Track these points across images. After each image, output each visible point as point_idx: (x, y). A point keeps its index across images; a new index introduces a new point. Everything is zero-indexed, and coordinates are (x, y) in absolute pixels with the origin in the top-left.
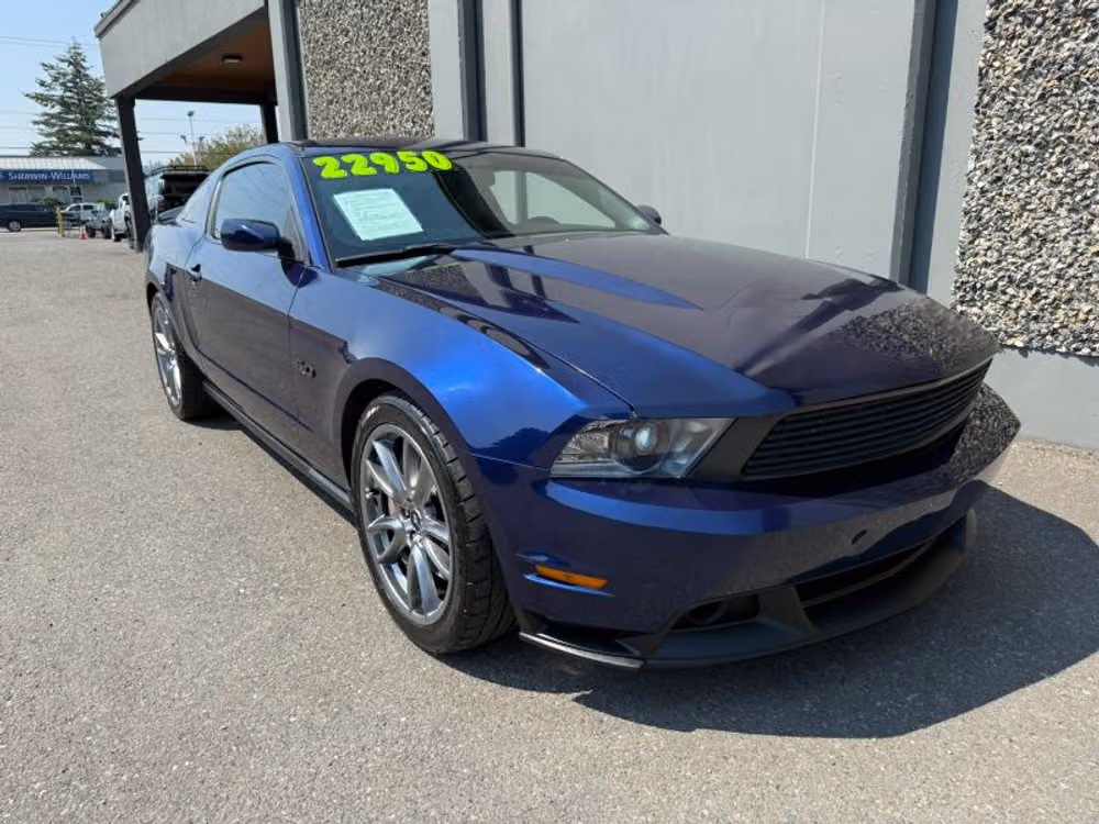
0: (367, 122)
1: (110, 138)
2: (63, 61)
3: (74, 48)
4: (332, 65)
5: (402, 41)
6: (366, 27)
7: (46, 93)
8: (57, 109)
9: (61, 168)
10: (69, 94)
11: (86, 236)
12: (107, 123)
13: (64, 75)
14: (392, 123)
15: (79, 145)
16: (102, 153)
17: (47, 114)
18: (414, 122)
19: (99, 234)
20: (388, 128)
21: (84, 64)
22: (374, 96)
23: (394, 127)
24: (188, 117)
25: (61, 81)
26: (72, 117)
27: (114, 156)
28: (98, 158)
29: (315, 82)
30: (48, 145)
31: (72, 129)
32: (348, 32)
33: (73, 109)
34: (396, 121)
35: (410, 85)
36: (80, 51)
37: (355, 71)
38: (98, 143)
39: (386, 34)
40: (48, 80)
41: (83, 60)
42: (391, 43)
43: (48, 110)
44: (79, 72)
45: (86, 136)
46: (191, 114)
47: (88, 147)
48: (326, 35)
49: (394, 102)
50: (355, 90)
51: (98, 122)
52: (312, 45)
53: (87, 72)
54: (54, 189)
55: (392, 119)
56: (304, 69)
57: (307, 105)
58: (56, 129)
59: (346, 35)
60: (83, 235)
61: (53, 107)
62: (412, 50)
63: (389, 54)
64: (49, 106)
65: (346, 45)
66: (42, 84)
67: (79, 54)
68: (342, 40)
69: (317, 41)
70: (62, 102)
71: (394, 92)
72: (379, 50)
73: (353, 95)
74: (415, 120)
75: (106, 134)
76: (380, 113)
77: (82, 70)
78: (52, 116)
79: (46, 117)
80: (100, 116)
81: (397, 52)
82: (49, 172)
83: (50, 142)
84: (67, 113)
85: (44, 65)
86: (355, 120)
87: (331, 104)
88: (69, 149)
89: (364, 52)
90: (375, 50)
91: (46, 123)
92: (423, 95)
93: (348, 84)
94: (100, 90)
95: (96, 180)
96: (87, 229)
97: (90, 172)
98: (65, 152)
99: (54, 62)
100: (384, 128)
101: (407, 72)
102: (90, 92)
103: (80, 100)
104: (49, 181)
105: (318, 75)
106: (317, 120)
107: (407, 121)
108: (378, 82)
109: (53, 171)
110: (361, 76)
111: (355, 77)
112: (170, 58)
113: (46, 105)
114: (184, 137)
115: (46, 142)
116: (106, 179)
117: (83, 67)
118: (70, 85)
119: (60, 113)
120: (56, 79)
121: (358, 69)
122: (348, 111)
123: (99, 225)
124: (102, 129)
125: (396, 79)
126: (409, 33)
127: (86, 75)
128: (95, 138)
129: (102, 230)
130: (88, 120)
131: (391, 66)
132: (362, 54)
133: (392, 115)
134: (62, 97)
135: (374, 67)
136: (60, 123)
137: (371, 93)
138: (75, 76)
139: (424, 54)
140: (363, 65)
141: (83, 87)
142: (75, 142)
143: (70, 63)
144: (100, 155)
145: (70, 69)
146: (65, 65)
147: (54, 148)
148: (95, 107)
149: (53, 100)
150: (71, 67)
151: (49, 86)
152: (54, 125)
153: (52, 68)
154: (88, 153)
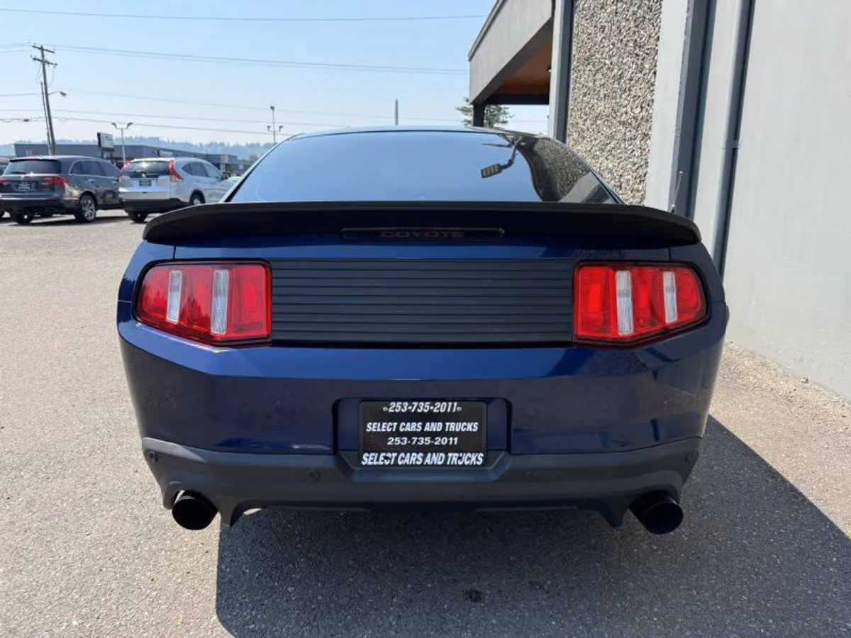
0: (606, 110)
4: (590, 61)
5: (643, 29)
6: (618, 21)
14: (625, 109)
18: (642, 108)
22: (616, 85)
23: (626, 113)
29: (577, 77)
32: (605, 28)
34: (629, 109)
35: (644, 71)
37: (605, 64)
39: (632, 25)
42: (635, 32)
48: (589, 34)
49: (629, 89)
50: (603, 81)
52: (580, 45)
55: (626, 106)
59: (603, 31)
62: (650, 37)
63: (632, 43)
65: (601, 41)
68: (600, 37)
69: (583, 41)
71: (631, 80)
72: (624, 41)
73: (601, 86)
74: (643, 105)
76: (618, 101)
87: (585, 96)
89: (613, 44)
90: (622, 41)
93: (598, 76)
105: (579, 71)
106: (575, 111)
108: (620, 72)
110: (609, 68)
111: (604, 69)
112: (498, 71)
121: (607, 61)
122: (595, 101)
125: (634, 67)
126: (650, 20)
131: (632, 55)
132: (612, 47)
133: (626, 102)
135: (619, 58)
137: (614, 82)
140: (611, 57)
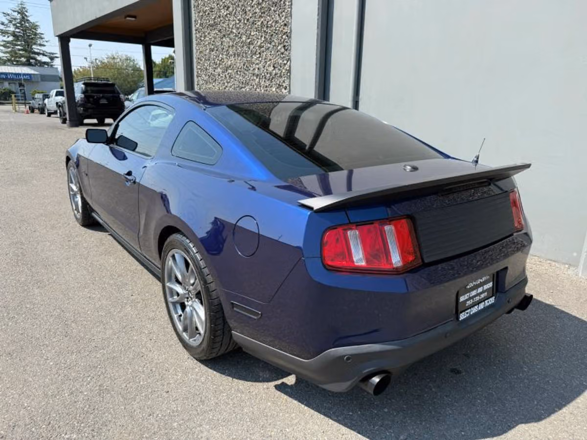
1: (41, 56)
2: (14, 11)
3: (21, 4)
4: (215, 27)
5: (269, 16)
6: (242, 5)
7: (4, 29)
8: (11, 38)
9: (14, 72)
10: (18, 30)
11: (29, 112)
12: (39, 47)
13: (15, 19)
15: (23, 59)
16: (36, 64)
17: (5, 41)
19: (37, 111)
20: (254, 69)
21: (26, 14)
22: (245, 48)
24: (89, 47)
25: (13, 23)
26: (19, 43)
27: (43, 66)
28: (34, 67)
29: (201, 36)
30: (5, 58)
31: (19, 50)
32: (229, 7)
33: (20, 39)
35: (273, 43)
36: (24, 6)
37: (232, 32)
38: (35, 59)
39: (257, 10)
40: (6, 22)
41: (27, 12)
42: (261, 17)
43: (5, 39)
44: (24, 19)
45: (27, 54)
46: (90, 46)
47: (28, 61)
48: (212, 8)
49: (260, 53)
50: (231, 44)
51: (34, 47)
52: (201, 14)
53: (29, 19)
54: (9, 84)
55: (258, 64)
56: (194, 29)
57: (194, 51)
58: (10, 50)
59: (227, 10)
60: (27, 111)
61: (8, 37)
62: (277, 22)
63: (259, 23)
64: (6, 37)
65: (226, 15)
66: (3, 24)
67: (24, 8)
68: (224, 12)
69: (205, 12)
70: (14, 34)
71: (260, 47)
72: (251, 20)
73: (229, 47)
74: (275, 66)
75: (38, 54)
76: (249, 59)
77: (25, 17)
78: (8, 42)
79: (4, 43)
80: (35, 44)
81: (265, 23)
82: (6, 74)
83: (6, 57)
84: (16, 41)
85: (4, 13)
86: (229, 63)
87: (213, 51)
88: (17, 61)
89: (240, 21)
90: (248, 20)
91: (4, 46)
92: (283, 50)
93: (226, 40)
94: (35, 29)
95: (33, 80)
96: (30, 108)
97: (30, 75)
98: (15, 63)
99: (10, 12)
100: (252, 69)
101: (272, 35)
102: (30, 30)
103: (23, 34)
104: (6, 79)
105: (204, 33)
106: (201, 60)
107: (269, 66)
108: (249, 40)
109: (10, 73)
110: (236, 36)
111: (232, 36)
113: (4, 36)
114: (86, 58)
115: (3, 57)
116: (40, 80)
117: (26, 16)
118: (18, 25)
119: (12, 41)
120: (10, 22)
121: (234, 31)
122: (225, 56)
123: (37, 106)
124: (36, 50)
125: (263, 39)
126: (275, 11)
127: (28, 20)
128: (32, 55)
129: (39, 109)
130: (28, 45)
131: (259, 31)
132: (238, 22)
133: (258, 62)
134: (14, 32)
135: (246, 31)
136: (12, 46)
137: (243, 46)
138: (21, 21)
139: (285, 25)
140: (238, 28)
141: (26, 27)
142: (20, 58)
143: (19, 13)
144: (35, 66)
145: (19, 16)
146: (16, 14)
147: (9, 60)
148: (32, 39)
149: (8, 33)
150: (19, 15)
151: (6, 25)
152: (9, 47)
153: (8, 15)
154: (28, 64)
